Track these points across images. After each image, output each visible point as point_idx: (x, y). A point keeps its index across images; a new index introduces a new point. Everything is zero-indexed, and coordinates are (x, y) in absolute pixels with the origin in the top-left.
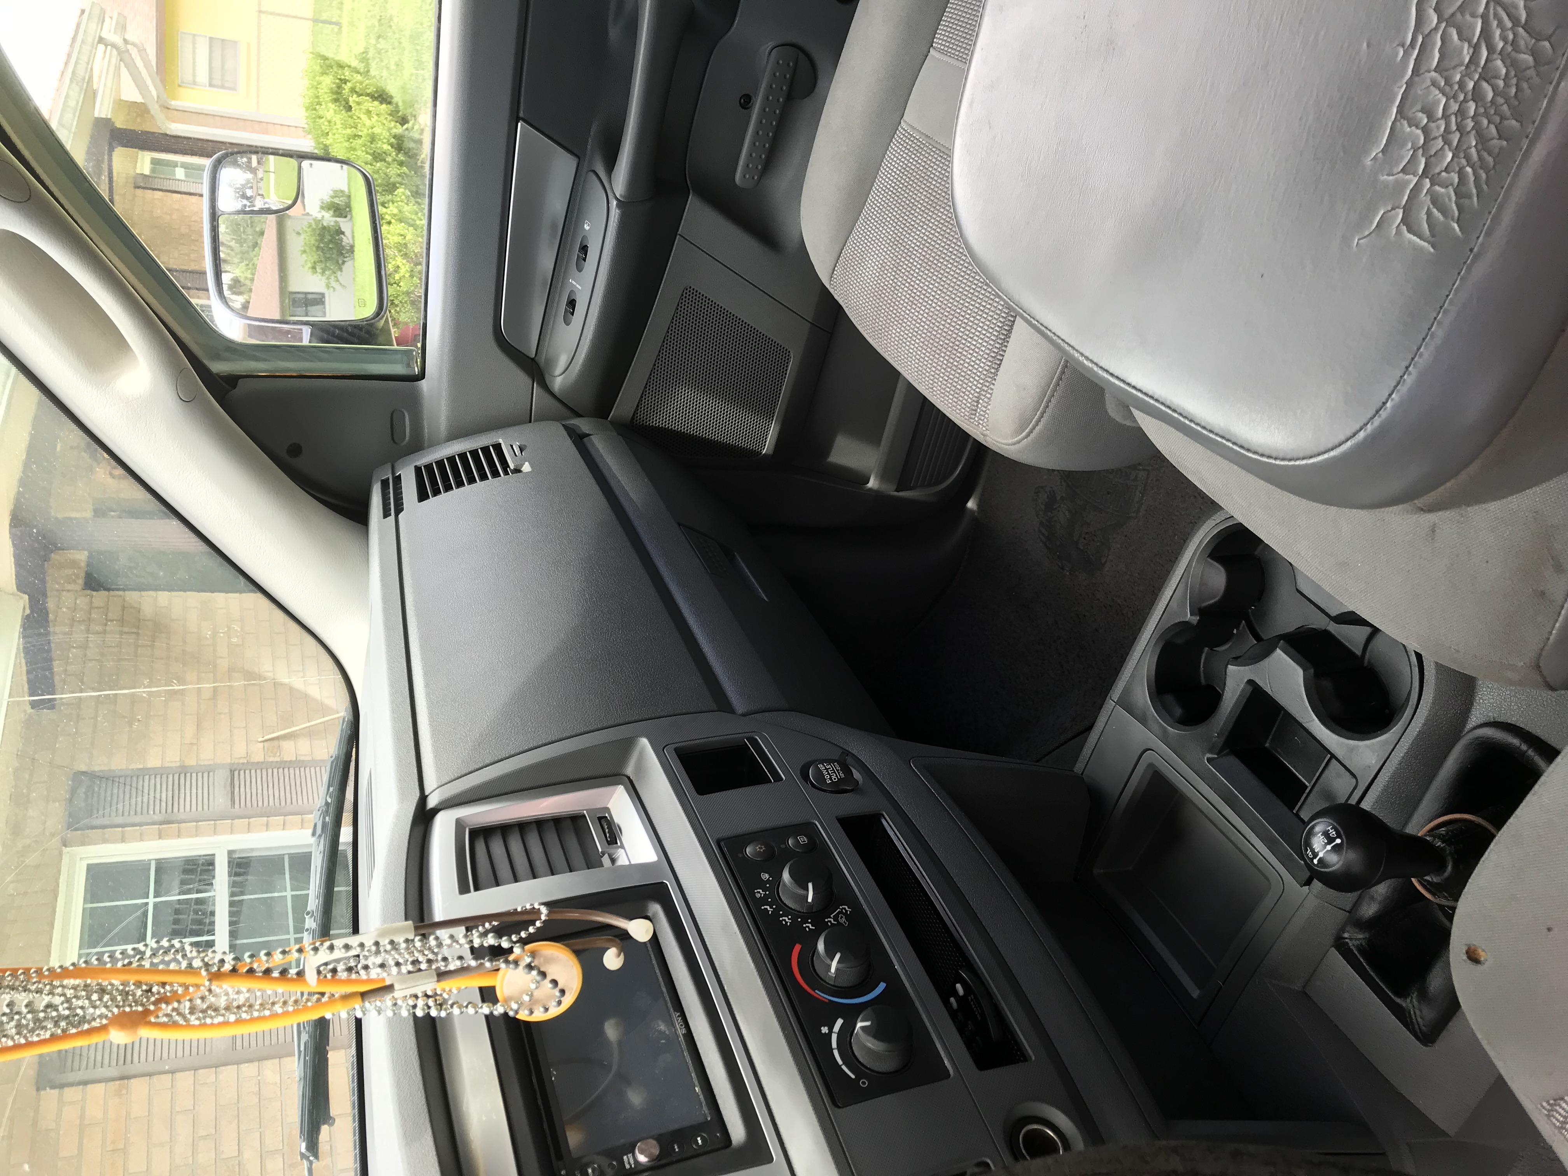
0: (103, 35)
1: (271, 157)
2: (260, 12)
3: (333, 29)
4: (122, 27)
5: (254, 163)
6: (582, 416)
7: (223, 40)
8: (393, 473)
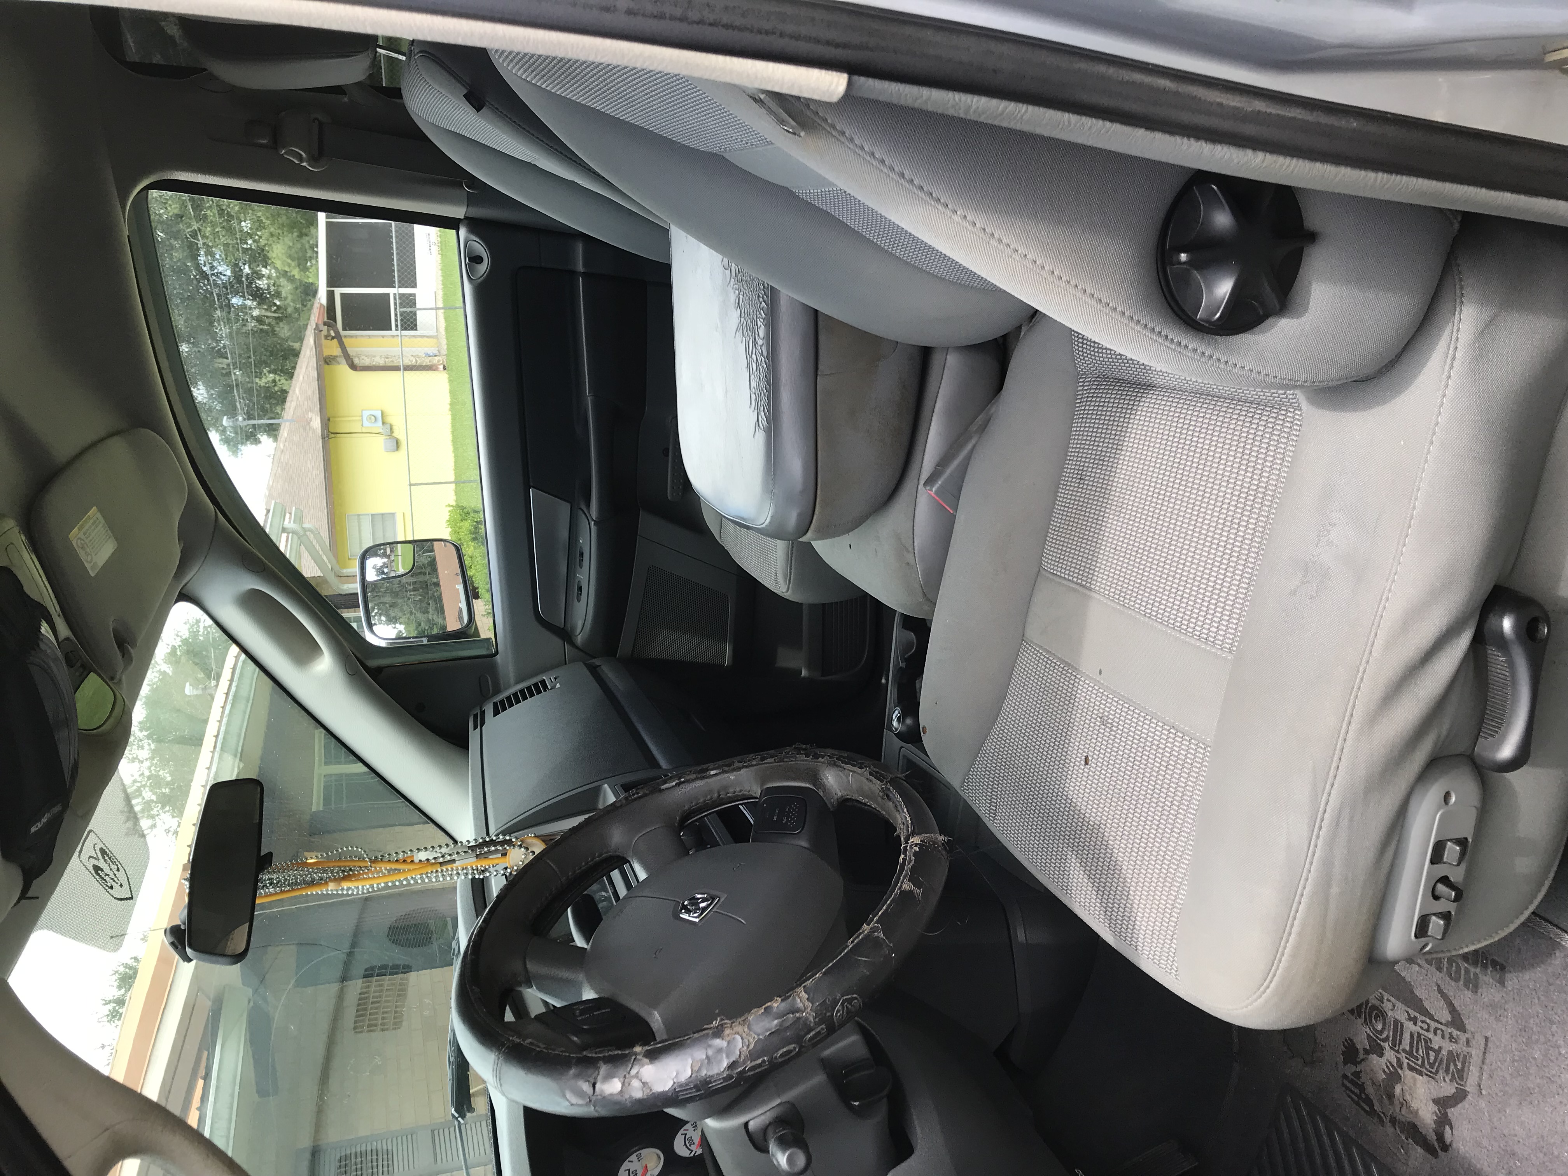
0: (285, 526)
1: (399, 545)
2: (410, 485)
3: (472, 486)
4: (299, 519)
5: (388, 552)
6: (596, 658)
7: (383, 514)
8: (481, 710)
